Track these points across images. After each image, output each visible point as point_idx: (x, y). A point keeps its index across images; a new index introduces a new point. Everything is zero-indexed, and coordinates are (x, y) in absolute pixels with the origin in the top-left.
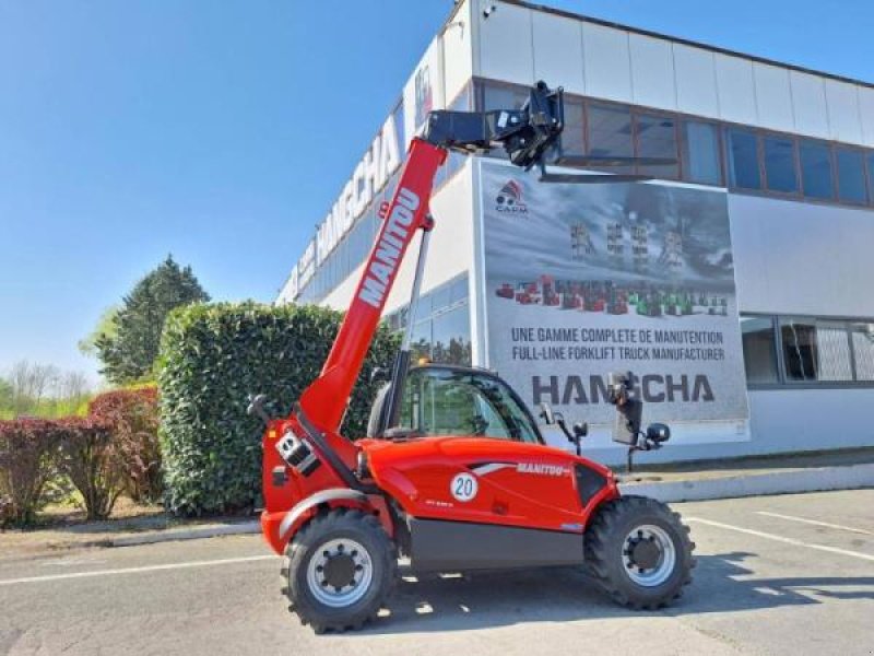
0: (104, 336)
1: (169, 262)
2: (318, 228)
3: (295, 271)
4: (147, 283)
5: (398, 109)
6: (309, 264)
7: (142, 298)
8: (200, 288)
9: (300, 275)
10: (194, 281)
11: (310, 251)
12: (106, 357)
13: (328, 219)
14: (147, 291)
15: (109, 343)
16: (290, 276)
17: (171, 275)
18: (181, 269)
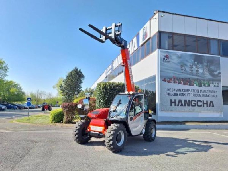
0: (61, 85)
1: (76, 68)
2: (113, 61)
3: (106, 71)
4: (71, 73)
6: (110, 70)
7: (70, 76)
10: (81, 73)
11: (110, 67)
12: (62, 90)
13: (116, 59)
14: (71, 75)
15: (62, 87)
16: (104, 72)
17: (76, 71)
18: (78, 70)
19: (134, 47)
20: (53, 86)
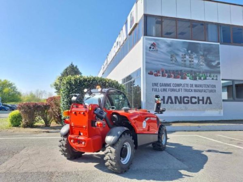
0: (56, 83)
1: (72, 64)
2: (108, 55)
3: (103, 67)
4: (66, 70)
5: (126, 23)
6: (106, 65)
7: (65, 74)
8: (79, 71)
9: (104, 68)
10: (78, 69)
11: (106, 62)
12: (56, 88)
13: (110, 53)
14: (66, 72)
15: (57, 85)
16: (101, 68)
17: (72, 68)
18: (75, 66)
19: (124, 36)
20: (51, 85)
